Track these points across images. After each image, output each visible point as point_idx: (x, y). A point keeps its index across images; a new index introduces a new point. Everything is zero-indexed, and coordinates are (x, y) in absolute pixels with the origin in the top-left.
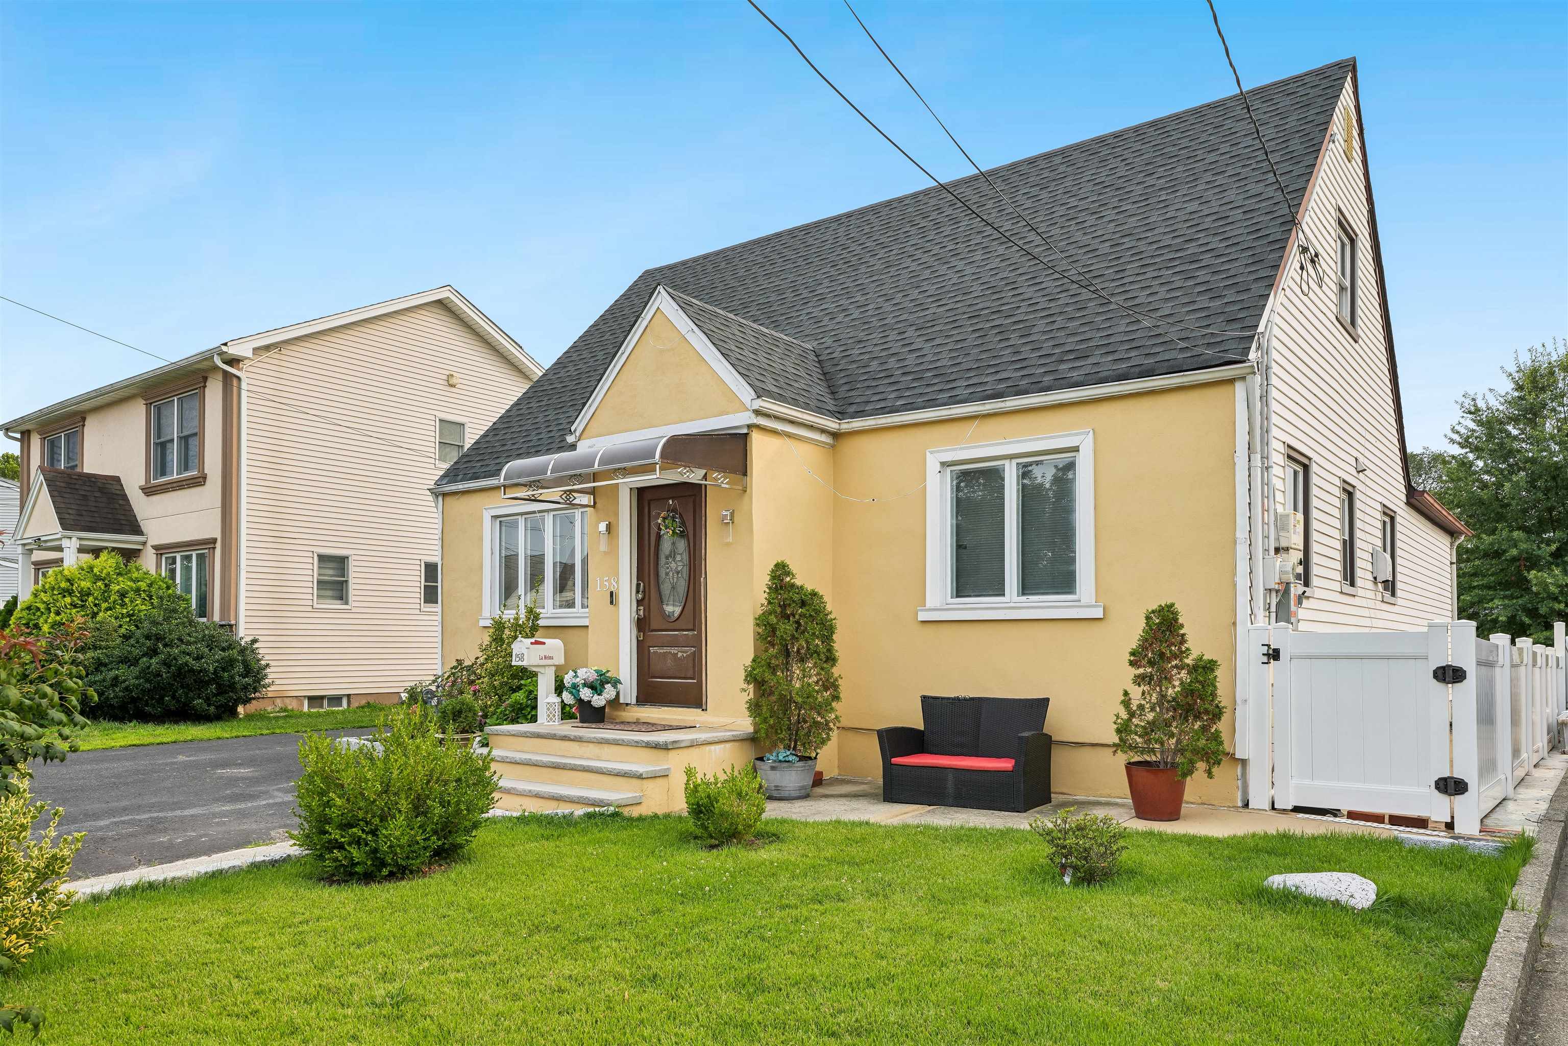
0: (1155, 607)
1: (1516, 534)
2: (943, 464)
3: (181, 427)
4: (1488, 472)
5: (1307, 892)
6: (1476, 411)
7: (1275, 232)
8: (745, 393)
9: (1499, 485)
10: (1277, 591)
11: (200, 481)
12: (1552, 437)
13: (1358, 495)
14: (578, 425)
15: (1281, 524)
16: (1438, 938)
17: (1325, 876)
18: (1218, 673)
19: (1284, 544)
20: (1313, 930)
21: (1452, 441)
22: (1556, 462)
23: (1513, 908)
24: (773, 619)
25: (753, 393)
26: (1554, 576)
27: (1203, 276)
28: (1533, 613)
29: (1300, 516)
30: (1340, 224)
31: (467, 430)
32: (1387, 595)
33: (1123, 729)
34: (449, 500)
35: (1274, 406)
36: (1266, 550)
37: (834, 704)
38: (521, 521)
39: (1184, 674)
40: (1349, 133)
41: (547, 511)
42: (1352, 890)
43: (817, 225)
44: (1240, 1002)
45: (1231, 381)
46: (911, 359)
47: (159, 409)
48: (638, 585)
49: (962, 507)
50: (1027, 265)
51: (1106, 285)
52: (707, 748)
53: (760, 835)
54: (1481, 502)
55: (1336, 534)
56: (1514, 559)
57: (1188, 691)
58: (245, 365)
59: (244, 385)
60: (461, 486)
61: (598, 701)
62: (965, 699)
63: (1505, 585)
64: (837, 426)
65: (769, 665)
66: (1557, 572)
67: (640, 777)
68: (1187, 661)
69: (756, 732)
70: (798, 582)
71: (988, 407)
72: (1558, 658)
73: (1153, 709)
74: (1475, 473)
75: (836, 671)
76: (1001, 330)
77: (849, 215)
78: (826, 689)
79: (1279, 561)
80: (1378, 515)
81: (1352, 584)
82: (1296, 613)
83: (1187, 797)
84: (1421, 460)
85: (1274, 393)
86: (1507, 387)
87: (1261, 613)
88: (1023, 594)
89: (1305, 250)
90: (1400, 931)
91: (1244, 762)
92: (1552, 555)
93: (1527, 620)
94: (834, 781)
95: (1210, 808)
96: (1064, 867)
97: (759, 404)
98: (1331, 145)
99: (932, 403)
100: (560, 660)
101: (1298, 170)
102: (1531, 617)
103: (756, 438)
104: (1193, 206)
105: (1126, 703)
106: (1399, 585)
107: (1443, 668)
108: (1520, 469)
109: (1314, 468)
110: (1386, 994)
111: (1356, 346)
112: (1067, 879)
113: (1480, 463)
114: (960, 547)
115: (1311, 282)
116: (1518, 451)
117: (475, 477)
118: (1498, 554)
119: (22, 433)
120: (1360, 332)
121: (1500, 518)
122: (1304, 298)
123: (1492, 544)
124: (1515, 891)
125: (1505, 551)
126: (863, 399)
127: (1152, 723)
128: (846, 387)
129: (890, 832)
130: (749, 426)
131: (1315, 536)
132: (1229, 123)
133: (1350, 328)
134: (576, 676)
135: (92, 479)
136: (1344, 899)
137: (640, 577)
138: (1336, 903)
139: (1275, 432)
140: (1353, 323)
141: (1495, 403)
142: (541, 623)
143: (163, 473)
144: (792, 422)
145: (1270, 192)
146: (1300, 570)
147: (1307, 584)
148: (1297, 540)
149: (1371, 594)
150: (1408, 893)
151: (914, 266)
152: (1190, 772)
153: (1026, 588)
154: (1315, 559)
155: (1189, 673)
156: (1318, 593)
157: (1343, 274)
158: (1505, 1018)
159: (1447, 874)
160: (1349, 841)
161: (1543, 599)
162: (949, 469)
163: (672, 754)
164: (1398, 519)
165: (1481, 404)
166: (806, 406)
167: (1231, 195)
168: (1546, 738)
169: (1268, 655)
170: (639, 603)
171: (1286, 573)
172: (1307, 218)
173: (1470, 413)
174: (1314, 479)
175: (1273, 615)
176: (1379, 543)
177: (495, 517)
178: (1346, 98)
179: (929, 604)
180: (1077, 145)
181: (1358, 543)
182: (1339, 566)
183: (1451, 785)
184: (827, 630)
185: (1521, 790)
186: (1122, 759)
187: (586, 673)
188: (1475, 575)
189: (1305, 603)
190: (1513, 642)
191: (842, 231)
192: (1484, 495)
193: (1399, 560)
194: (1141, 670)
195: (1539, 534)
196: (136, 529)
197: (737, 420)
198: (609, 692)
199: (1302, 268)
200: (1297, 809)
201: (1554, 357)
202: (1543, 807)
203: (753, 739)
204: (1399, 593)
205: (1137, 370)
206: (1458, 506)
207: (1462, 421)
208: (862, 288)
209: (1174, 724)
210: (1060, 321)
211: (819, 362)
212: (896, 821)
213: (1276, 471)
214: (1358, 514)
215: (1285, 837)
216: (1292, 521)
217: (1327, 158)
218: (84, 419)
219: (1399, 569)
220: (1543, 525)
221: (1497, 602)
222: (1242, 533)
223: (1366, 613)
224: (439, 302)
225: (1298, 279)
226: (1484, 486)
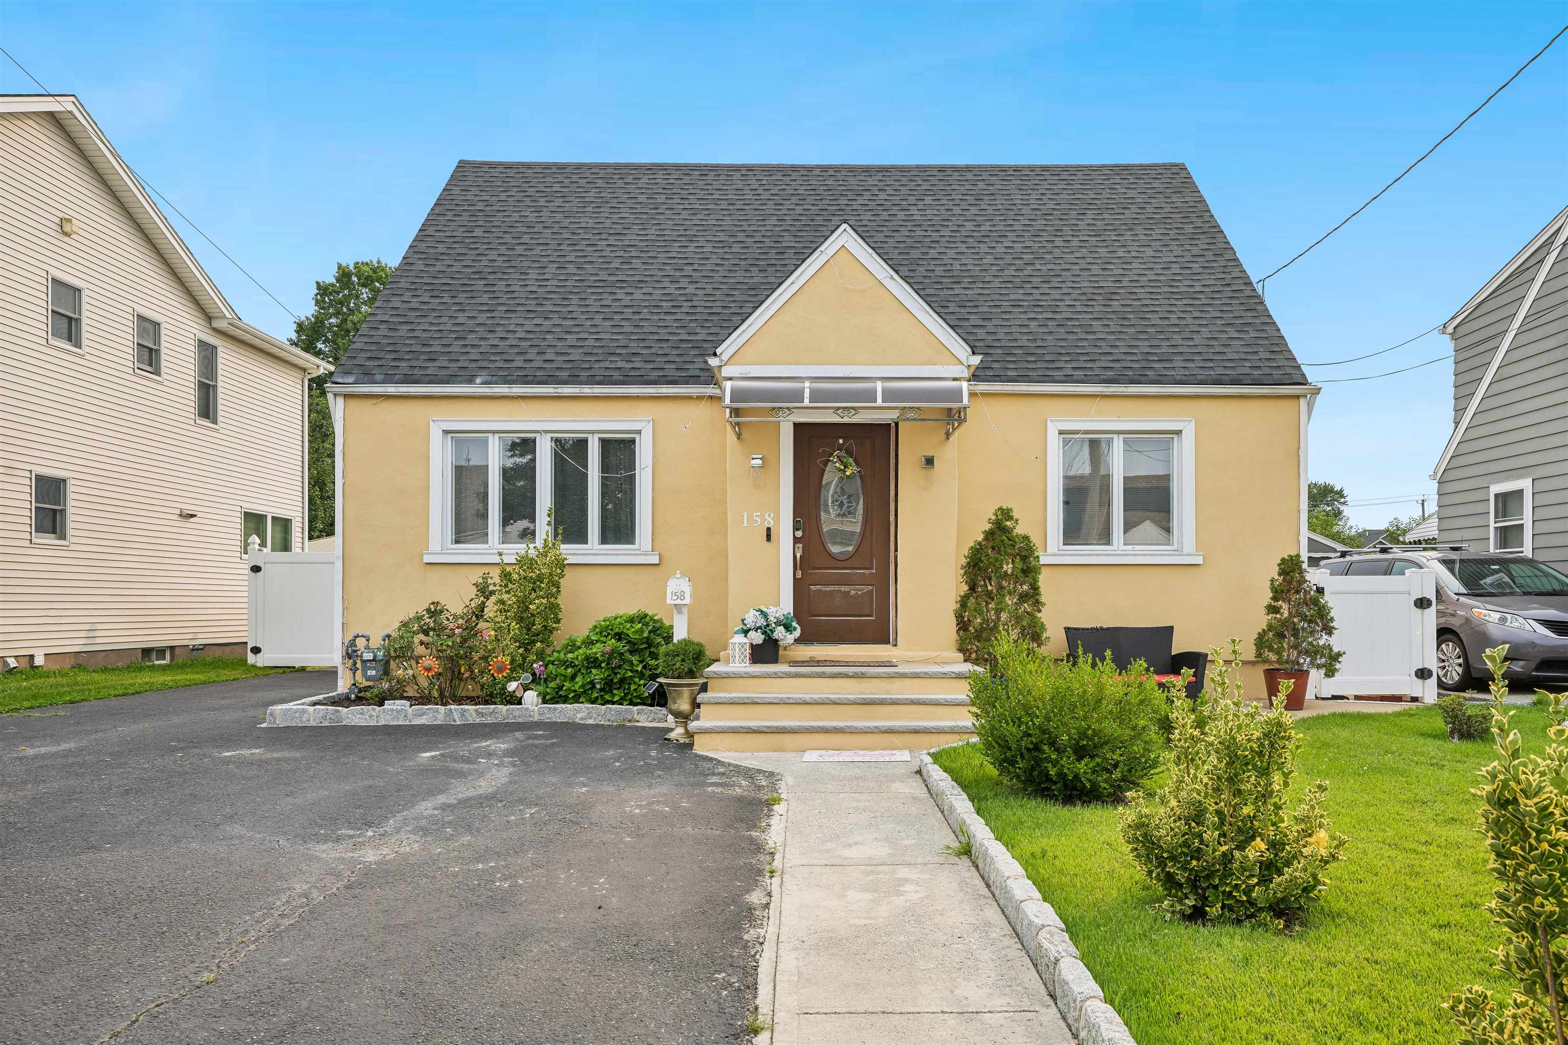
2: (1061, 432)
7: (1246, 290)
8: (957, 346)
14: (726, 349)
25: (969, 350)
31: (84, 298)
38: (493, 441)
41: (542, 432)
45: (1298, 397)
48: (796, 523)
62: (1101, 629)
88: (1126, 544)
96: (1453, 731)
99: (1049, 379)
107: (1421, 599)
112: (1456, 738)
114: (1065, 503)
137: (796, 514)
170: (797, 540)
177: (446, 432)
179: (1049, 550)
183: (1426, 673)
197: (946, 372)
200: (1334, 697)
224: (54, 116)
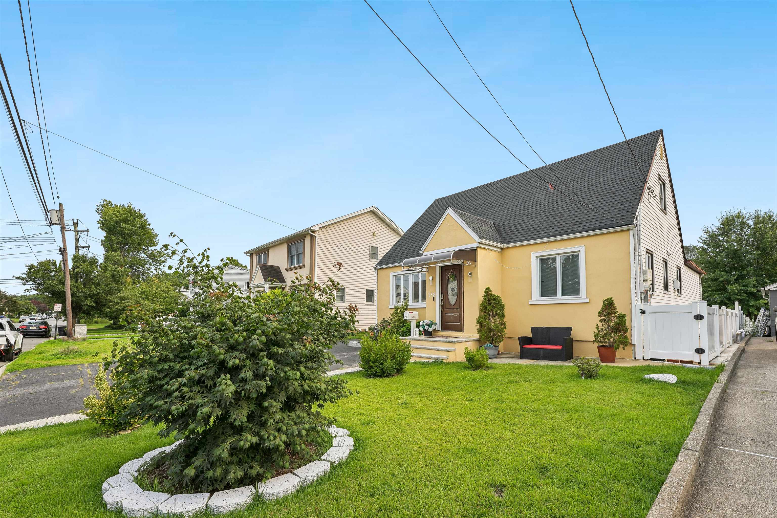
0: (606, 299)
1: (722, 273)
2: (537, 257)
3: (297, 251)
4: (712, 253)
5: (656, 379)
6: (708, 232)
7: (640, 184)
8: (476, 237)
9: (716, 257)
10: (644, 293)
11: (303, 267)
12: (734, 240)
13: (668, 262)
14: (423, 248)
15: (645, 273)
16: (695, 390)
17: (662, 375)
18: (626, 318)
19: (646, 279)
20: (658, 389)
21: (700, 242)
22: (735, 249)
23: (717, 382)
24: (485, 304)
25: (478, 237)
26: (736, 287)
27: (617, 198)
28: (729, 299)
29: (651, 270)
30: (660, 179)
31: (379, 249)
32: (679, 294)
33: (596, 336)
34: (379, 271)
35: (642, 237)
36: (640, 281)
37: (504, 330)
38: (402, 277)
39: (615, 318)
40: (662, 152)
41: (410, 273)
42: (670, 378)
43: (490, 184)
44: (639, 404)
45: (628, 230)
46: (525, 225)
47: (291, 246)
48: (442, 295)
49: (543, 270)
50: (561, 195)
51: (587, 201)
52: (466, 343)
53: (486, 367)
54: (710, 263)
55: (662, 275)
56: (722, 281)
57: (617, 324)
58: (317, 232)
59: (317, 239)
60: (383, 267)
61: (430, 330)
62: (545, 328)
63: (719, 290)
64: (502, 246)
65: (485, 318)
66: (737, 285)
67: (448, 351)
68: (617, 315)
69: (480, 338)
70: (493, 293)
71: (551, 239)
72: (736, 314)
73: (606, 330)
74: (708, 253)
75: (505, 320)
76: (554, 216)
77: (501, 181)
78: (502, 325)
79: (644, 284)
80: (675, 269)
81: (667, 291)
82: (650, 300)
83: (617, 356)
84: (689, 248)
85: (641, 233)
86: (718, 224)
87: (639, 300)
88: (563, 296)
89: (649, 189)
90: (684, 389)
91: (634, 345)
92: (735, 280)
93: (727, 302)
94: (503, 354)
95: (623, 359)
96: (582, 374)
97: (480, 241)
98: (656, 156)
99: (533, 239)
100: (417, 317)
101: (646, 165)
102: (728, 301)
103: (479, 251)
104: (613, 176)
105: (597, 328)
106: (682, 291)
107: (697, 315)
108: (723, 251)
109: (654, 255)
110: (680, 403)
111: (666, 216)
112: (583, 378)
113: (710, 249)
114: (542, 282)
115: (652, 199)
116: (723, 245)
117: (388, 264)
118: (716, 280)
119: (251, 254)
120: (667, 212)
121: (717, 268)
122: (650, 204)
123: (714, 276)
124: (719, 378)
125: (719, 279)
126: (511, 238)
127: (606, 333)
128: (504, 234)
129: (527, 366)
130: (477, 247)
131: (655, 276)
132: (623, 150)
133: (664, 211)
134: (424, 322)
135: (272, 267)
136: (667, 381)
137: (442, 293)
138: (665, 382)
139: (642, 245)
140: (665, 209)
141: (714, 229)
142: (409, 307)
143: (292, 265)
144: (489, 245)
145: (638, 171)
146: (651, 286)
147: (653, 291)
148: (650, 277)
149: (673, 294)
150: (686, 380)
151: (524, 196)
152: (618, 348)
153: (564, 294)
154: (655, 283)
155: (617, 318)
156: (656, 294)
157: (661, 194)
158: (713, 406)
159: (698, 375)
160: (668, 367)
161: (732, 295)
162: (538, 258)
163: (456, 344)
164: (682, 270)
165: (710, 230)
166: (494, 241)
167: (625, 173)
168: (732, 339)
169: (642, 313)
170: (442, 300)
171: (647, 287)
172: (650, 179)
173: (706, 233)
174: (654, 258)
175: (643, 301)
176: (676, 277)
177: (394, 276)
178: (660, 141)
179: (533, 299)
180: (574, 157)
181: (669, 278)
182: (663, 285)
183: (700, 351)
184: (502, 308)
185: (723, 354)
186: (596, 345)
187: (427, 321)
188: (709, 287)
189: (653, 297)
190: (720, 308)
191: (499, 186)
192: (711, 260)
193: (682, 283)
194: (602, 318)
195: (730, 273)
196: (284, 281)
197: (473, 245)
198: (434, 327)
199: (649, 195)
200: (651, 359)
201: (734, 214)
202: (729, 358)
203: (479, 341)
204: (682, 293)
205: (598, 227)
206: (702, 264)
207: (703, 235)
208: (507, 203)
209: (612, 334)
210: (572, 213)
211: (495, 226)
212: (526, 364)
213: (643, 256)
214: (669, 269)
215: (648, 366)
216: (648, 272)
217: (655, 160)
218: (269, 250)
219: (682, 285)
220: (731, 270)
221: (716, 296)
222: (633, 276)
223: (672, 299)
224: (371, 211)
225: (648, 198)
226: (711, 257)
